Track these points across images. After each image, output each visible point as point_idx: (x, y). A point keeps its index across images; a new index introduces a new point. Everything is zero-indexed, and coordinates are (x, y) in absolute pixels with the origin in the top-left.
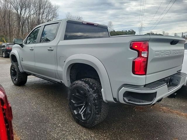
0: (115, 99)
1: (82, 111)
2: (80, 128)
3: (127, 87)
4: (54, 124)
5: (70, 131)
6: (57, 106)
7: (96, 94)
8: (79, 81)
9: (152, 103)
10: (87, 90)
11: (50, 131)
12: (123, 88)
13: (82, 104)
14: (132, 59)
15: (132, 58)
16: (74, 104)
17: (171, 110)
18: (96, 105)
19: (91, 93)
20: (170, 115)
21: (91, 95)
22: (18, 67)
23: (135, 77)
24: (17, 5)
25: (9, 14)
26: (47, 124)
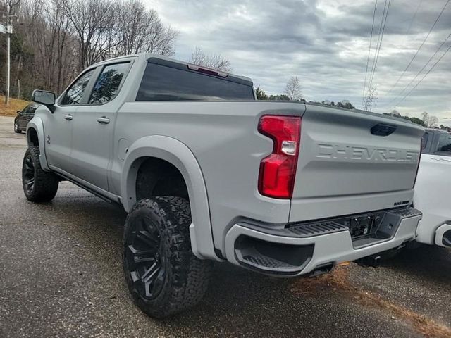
0: (217, 252)
1: (148, 275)
2: (138, 316)
3: (243, 224)
4: (79, 300)
5: (109, 321)
6: (106, 258)
7: (178, 236)
8: (147, 200)
9: (300, 271)
10: (160, 223)
11: (62, 316)
12: (236, 225)
13: (153, 259)
14: (261, 156)
15: (259, 156)
16: (135, 255)
17: (382, 301)
18: (175, 263)
19: (168, 231)
20: (376, 311)
21: (168, 235)
22: (38, 158)
23: (262, 201)
24: (83, 23)
25: (63, 40)
26: (62, 298)
